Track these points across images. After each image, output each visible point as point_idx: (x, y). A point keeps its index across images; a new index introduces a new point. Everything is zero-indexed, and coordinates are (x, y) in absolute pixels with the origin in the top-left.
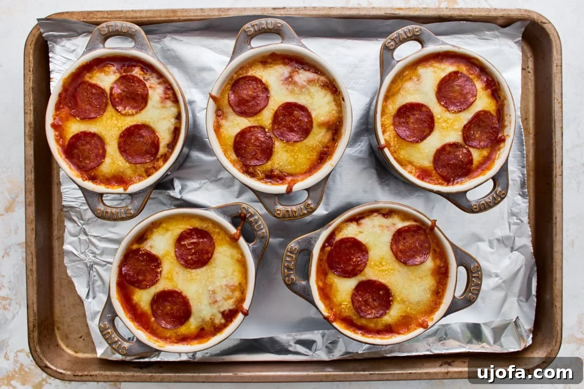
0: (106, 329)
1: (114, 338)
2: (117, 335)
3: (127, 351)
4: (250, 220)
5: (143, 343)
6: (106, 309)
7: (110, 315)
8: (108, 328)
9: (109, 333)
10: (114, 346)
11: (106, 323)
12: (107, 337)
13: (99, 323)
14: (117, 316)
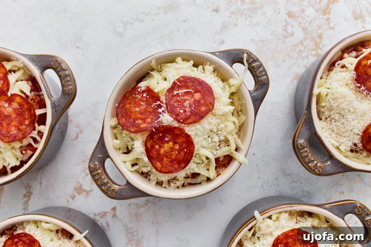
0: (97, 170)
1: (103, 179)
2: (107, 177)
3: (117, 194)
4: (253, 65)
5: (134, 186)
6: (98, 149)
7: (101, 156)
8: (99, 169)
9: (99, 173)
10: (103, 188)
11: (97, 163)
12: (96, 178)
13: (90, 163)
14: (109, 157)
